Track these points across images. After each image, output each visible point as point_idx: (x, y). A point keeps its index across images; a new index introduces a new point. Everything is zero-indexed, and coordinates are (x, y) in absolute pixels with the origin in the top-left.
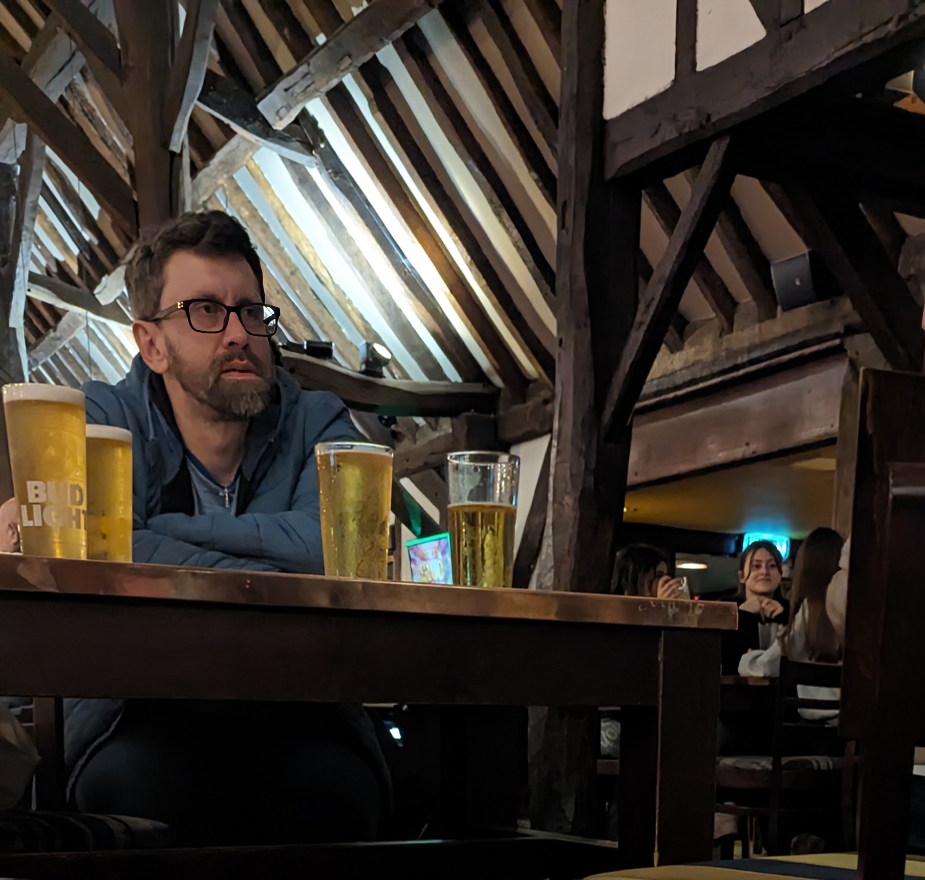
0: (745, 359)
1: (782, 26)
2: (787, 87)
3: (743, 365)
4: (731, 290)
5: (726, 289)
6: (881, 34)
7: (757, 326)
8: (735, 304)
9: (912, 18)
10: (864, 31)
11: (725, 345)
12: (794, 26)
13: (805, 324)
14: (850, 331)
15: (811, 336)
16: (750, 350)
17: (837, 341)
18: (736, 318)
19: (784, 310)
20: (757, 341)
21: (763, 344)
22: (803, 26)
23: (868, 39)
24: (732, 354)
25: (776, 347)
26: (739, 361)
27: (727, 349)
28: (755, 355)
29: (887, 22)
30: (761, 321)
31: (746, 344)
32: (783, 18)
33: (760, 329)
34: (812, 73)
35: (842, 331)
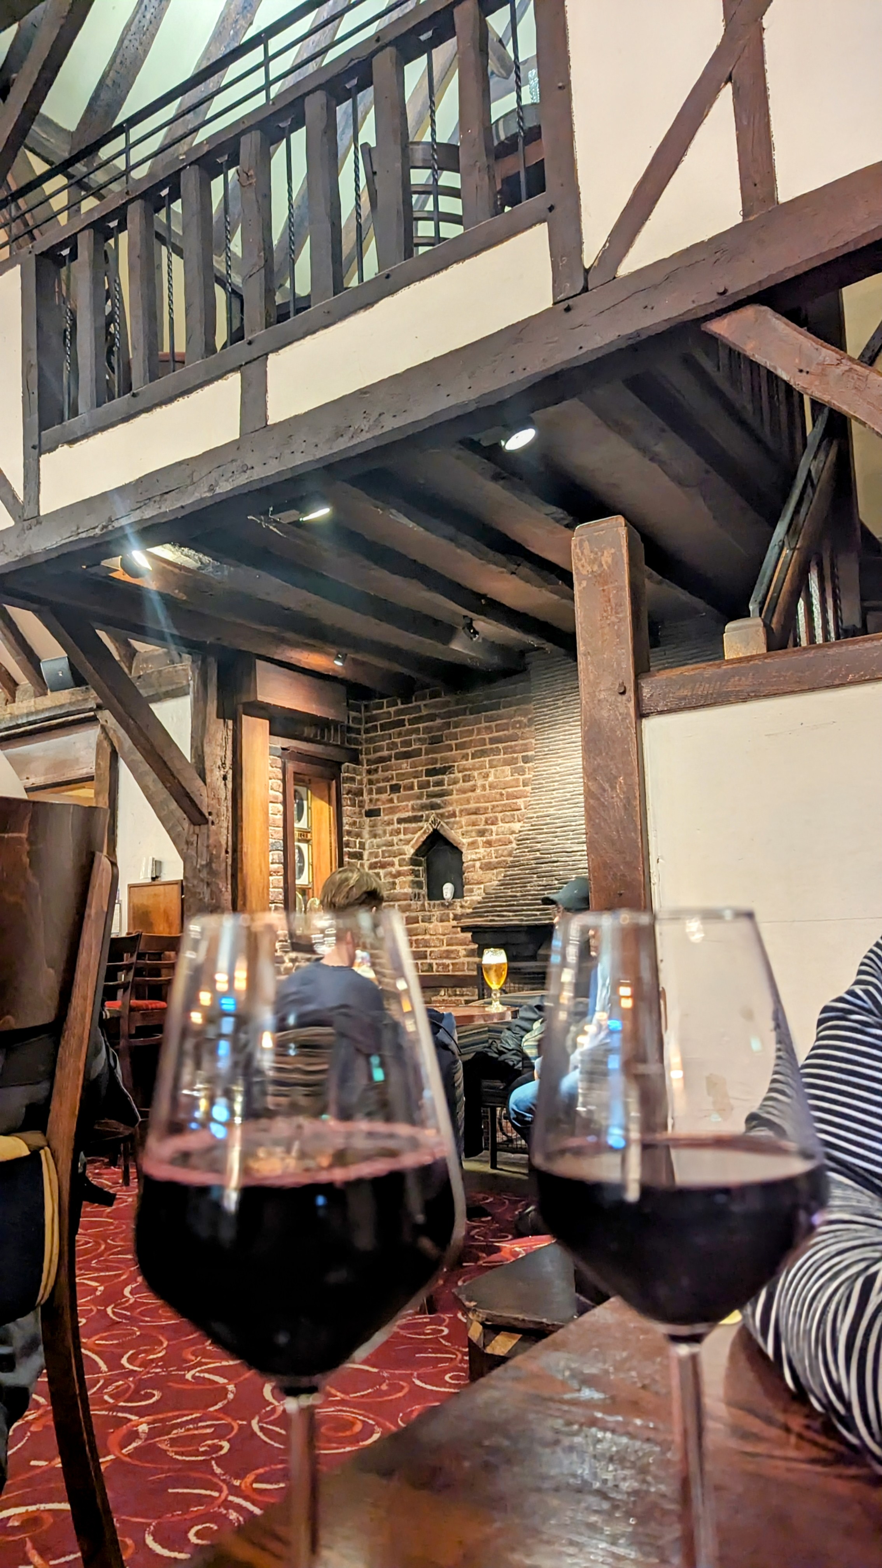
0: (25, 721)
1: (25, 520)
2: (29, 557)
3: (23, 725)
4: (12, 674)
5: (9, 674)
6: (91, 534)
7: (33, 700)
8: (16, 684)
9: (110, 528)
10: (80, 531)
11: (9, 711)
12: (34, 521)
13: (68, 701)
14: (99, 707)
15: (73, 709)
16: (28, 714)
17: (92, 713)
18: (18, 694)
19: (52, 691)
20: (33, 710)
21: (37, 712)
22: (39, 523)
23: (84, 535)
24: (13, 717)
25: (47, 714)
26: (20, 722)
27: (10, 714)
28: (31, 719)
29: (94, 528)
30: (36, 697)
31: (25, 711)
32: (25, 517)
33: (35, 702)
34: (47, 551)
35: (95, 707)
